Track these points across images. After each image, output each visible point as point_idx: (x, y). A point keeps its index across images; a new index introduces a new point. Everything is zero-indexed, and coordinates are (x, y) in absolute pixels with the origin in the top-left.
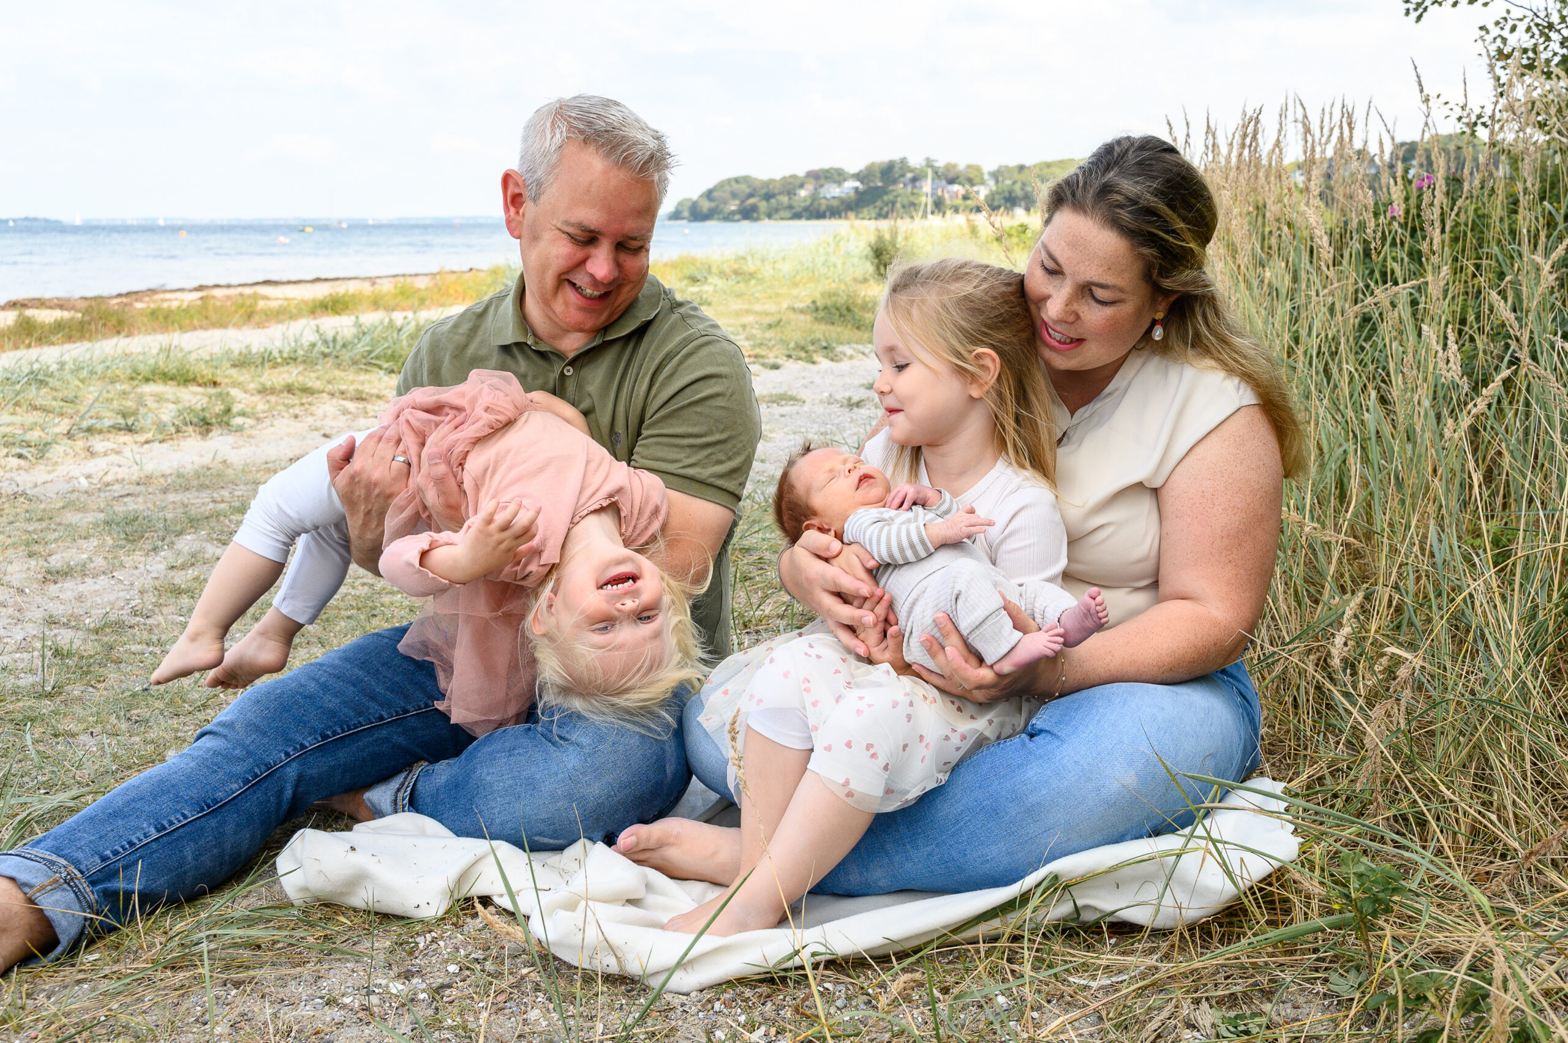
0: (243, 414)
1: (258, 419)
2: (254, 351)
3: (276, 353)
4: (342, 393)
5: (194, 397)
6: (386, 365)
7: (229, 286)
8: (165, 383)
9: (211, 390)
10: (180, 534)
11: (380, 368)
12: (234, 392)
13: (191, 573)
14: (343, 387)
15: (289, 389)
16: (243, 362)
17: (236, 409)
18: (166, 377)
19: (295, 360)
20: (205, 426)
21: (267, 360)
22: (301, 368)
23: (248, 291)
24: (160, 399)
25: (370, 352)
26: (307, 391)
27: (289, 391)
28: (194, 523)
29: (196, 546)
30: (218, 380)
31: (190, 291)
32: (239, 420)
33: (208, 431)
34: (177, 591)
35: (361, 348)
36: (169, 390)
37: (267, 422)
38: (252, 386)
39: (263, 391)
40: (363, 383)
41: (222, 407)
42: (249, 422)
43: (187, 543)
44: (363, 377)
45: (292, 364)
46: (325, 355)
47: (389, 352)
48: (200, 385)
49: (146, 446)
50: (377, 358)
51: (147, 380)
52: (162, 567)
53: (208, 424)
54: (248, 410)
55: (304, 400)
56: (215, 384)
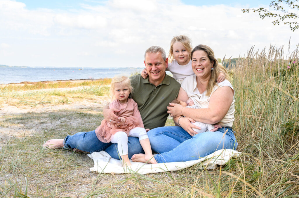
0: (70, 101)
1: (73, 102)
2: (71, 90)
3: (75, 91)
4: (88, 98)
5: (61, 98)
6: (96, 94)
7: (63, 81)
8: (55, 95)
9: (64, 97)
10: (62, 118)
11: (95, 94)
12: (68, 97)
13: (65, 123)
14: (88, 97)
15: (78, 97)
16: (69, 92)
17: (68, 100)
18: (56, 95)
19: (79, 92)
20: (63, 103)
21: (73, 92)
22: (80, 94)
23: (67, 81)
24: (55, 98)
25: (93, 91)
26: (82, 98)
27: (78, 98)
28: (64, 116)
29: (65, 120)
30: (65, 95)
31: (56, 81)
32: (69, 102)
33: (64, 104)
34: (63, 126)
35: (91, 90)
36: (56, 97)
37: (74, 103)
38: (71, 97)
39: (73, 98)
40: (92, 97)
41: (66, 100)
42: (71, 103)
43: (63, 119)
44: (92, 96)
45: (79, 93)
46: (85, 92)
47: (97, 91)
48: (62, 96)
49: (53, 106)
50: (95, 92)
51: (52, 95)
52: (60, 122)
53: (64, 102)
54: (71, 101)
55: (81, 99)
56: (65, 96)
